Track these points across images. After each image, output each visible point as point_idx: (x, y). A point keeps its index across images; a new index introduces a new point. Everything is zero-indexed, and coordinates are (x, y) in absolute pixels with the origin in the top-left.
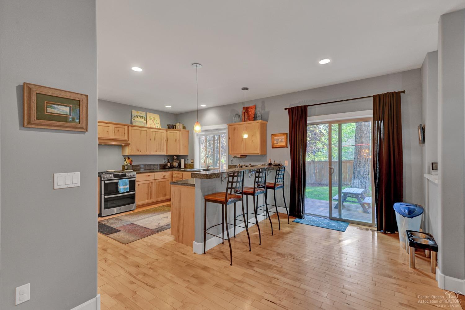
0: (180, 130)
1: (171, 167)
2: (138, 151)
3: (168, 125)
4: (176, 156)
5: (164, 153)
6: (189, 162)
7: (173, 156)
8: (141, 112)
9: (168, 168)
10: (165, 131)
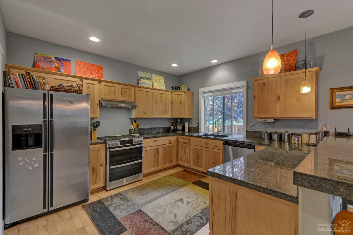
0: (185, 92)
1: (175, 131)
2: (145, 114)
3: (172, 87)
4: (180, 119)
5: (169, 116)
6: (193, 125)
7: (177, 119)
8: (147, 74)
9: (172, 131)
10: (170, 93)
